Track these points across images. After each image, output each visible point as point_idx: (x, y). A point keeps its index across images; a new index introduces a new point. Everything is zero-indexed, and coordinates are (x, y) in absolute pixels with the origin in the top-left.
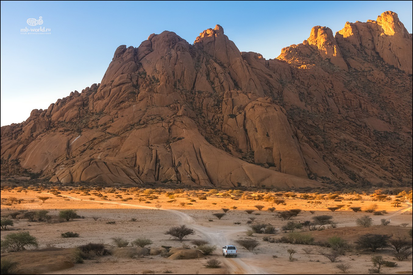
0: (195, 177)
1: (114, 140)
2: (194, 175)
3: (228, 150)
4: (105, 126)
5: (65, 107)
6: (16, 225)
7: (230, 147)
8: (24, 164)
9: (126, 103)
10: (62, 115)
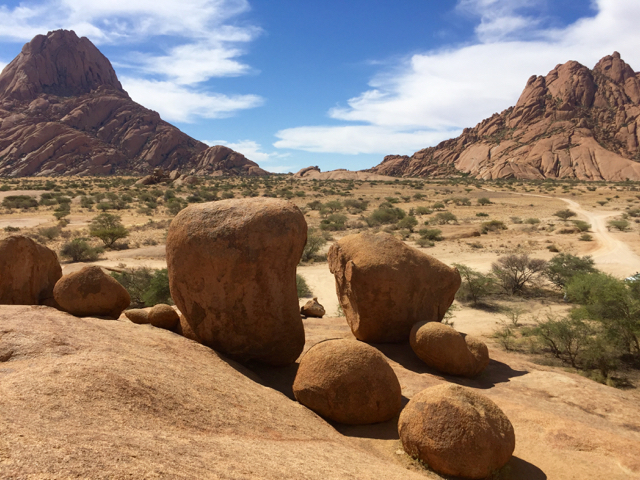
0: (589, 174)
1: (524, 148)
2: (588, 173)
3: (619, 153)
4: (518, 138)
5: (487, 125)
6: (446, 208)
7: (621, 150)
8: (458, 167)
9: (535, 120)
10: (486, 131)
